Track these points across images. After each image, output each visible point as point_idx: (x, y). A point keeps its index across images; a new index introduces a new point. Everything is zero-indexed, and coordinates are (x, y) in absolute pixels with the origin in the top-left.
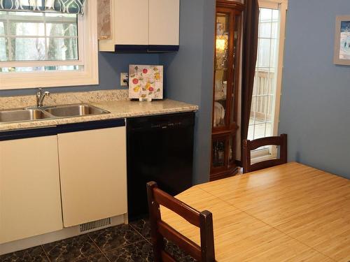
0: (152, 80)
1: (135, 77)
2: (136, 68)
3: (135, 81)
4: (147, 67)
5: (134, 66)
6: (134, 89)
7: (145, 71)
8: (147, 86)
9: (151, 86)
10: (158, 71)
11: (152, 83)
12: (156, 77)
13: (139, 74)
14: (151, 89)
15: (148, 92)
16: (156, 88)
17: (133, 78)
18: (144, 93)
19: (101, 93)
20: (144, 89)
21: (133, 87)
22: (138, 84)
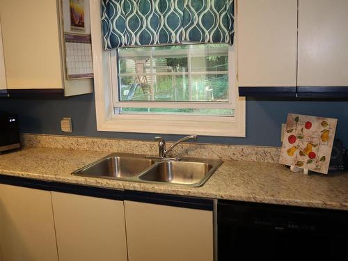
0: (316, 141)
1: (293, 133)
2: (297, 119)
3: (292, 139)
4: (312, 119)
5: (294, 116)
6: (289, 151)
7: (308, 125)
8: (306, 150)
9: (314, 150)
10: (327, 128)
11: (315, 146)
12: (324, 137)
13: (299, 128)
14: (312, 155)
15: (307, 158)
16: (320, 155)
17: (289, 134)
18: (300, 159)
19: (248, 149)
20: (301, 154)
21: (288, 148)
22: (295, 144)
